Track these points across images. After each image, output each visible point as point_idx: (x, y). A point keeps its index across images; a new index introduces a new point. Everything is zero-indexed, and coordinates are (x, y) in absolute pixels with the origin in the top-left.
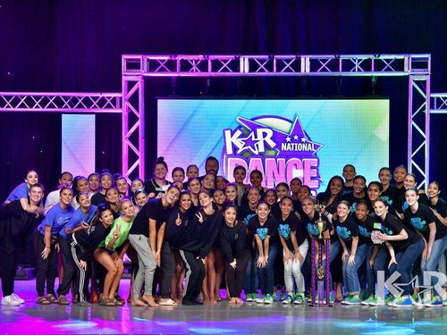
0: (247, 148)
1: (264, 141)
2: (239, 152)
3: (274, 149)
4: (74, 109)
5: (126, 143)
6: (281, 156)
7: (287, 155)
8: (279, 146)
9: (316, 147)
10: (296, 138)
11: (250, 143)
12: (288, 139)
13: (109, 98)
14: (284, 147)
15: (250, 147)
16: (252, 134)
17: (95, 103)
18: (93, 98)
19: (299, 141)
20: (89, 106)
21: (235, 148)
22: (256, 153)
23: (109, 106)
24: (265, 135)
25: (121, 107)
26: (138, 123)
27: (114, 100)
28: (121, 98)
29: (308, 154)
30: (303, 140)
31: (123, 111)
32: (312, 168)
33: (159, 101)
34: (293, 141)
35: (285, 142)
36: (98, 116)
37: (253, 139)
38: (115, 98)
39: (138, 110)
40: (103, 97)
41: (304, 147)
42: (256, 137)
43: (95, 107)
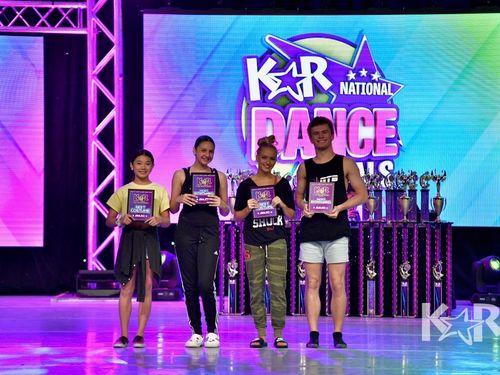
0: (284, 89)
1: (313, 78)
2: (270, 97)
3: (327, 92)
4: (10, 27)
5: (94, 84)
6: (338, 104)
7: (349, 102)
8: (336, 87)
9: (394, 89)
10: (364, 73)
11: (290, 81)
12: (352, 76)
13: (65, 10)
14: (344, 88)
15: (289, 89)
16: (294, 65)
17: (43, 19)
18: (40, 9)
19: (369, 79)
20: (33, 24)
21: (264, 91)
22: (300, 98)
23: (66, 24)
24: (314, 67)
25: (85, 25)
26: (113, 52)
27: (74, 14)
28: (85, 10)
29: (382, 101)
30: (376, 76)
31: (88, 31)
32: (389, 123)
33: (146, 17)
34: (359, 78)
35: (346, 79)
36: (49, 39)
37: (295, 74)
38: (75, 10)
39: (112, 31)
40: (56, 9)
41: (376, 89)
42: (299, 71)
43: (43, 25)
